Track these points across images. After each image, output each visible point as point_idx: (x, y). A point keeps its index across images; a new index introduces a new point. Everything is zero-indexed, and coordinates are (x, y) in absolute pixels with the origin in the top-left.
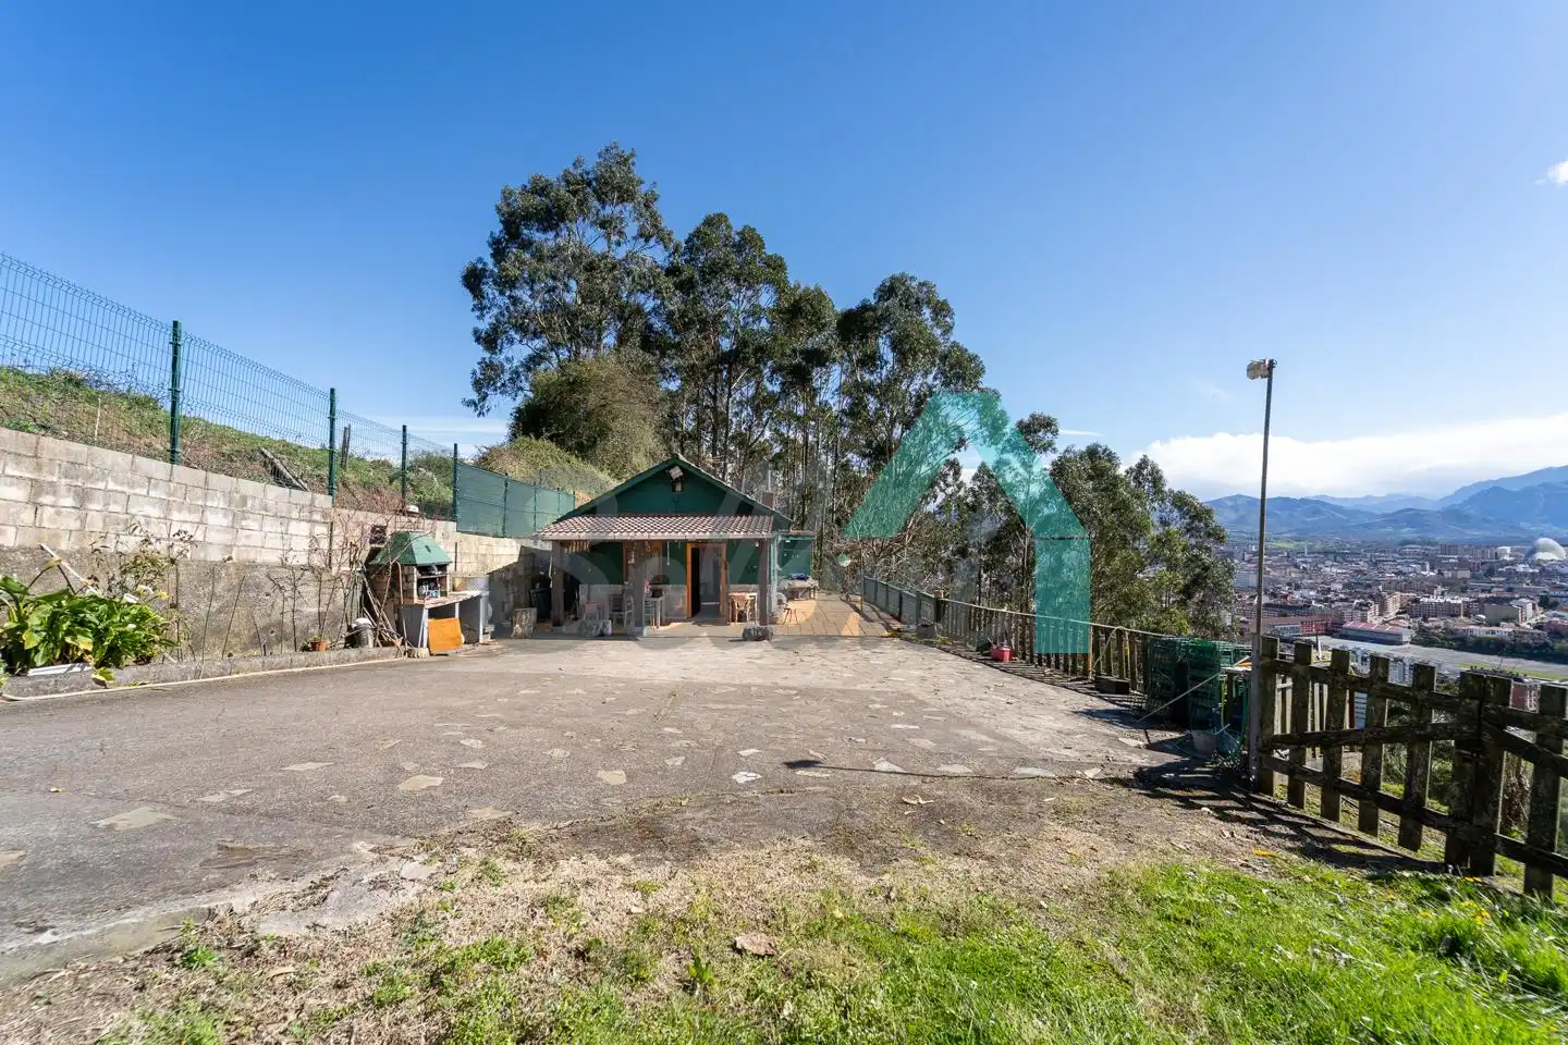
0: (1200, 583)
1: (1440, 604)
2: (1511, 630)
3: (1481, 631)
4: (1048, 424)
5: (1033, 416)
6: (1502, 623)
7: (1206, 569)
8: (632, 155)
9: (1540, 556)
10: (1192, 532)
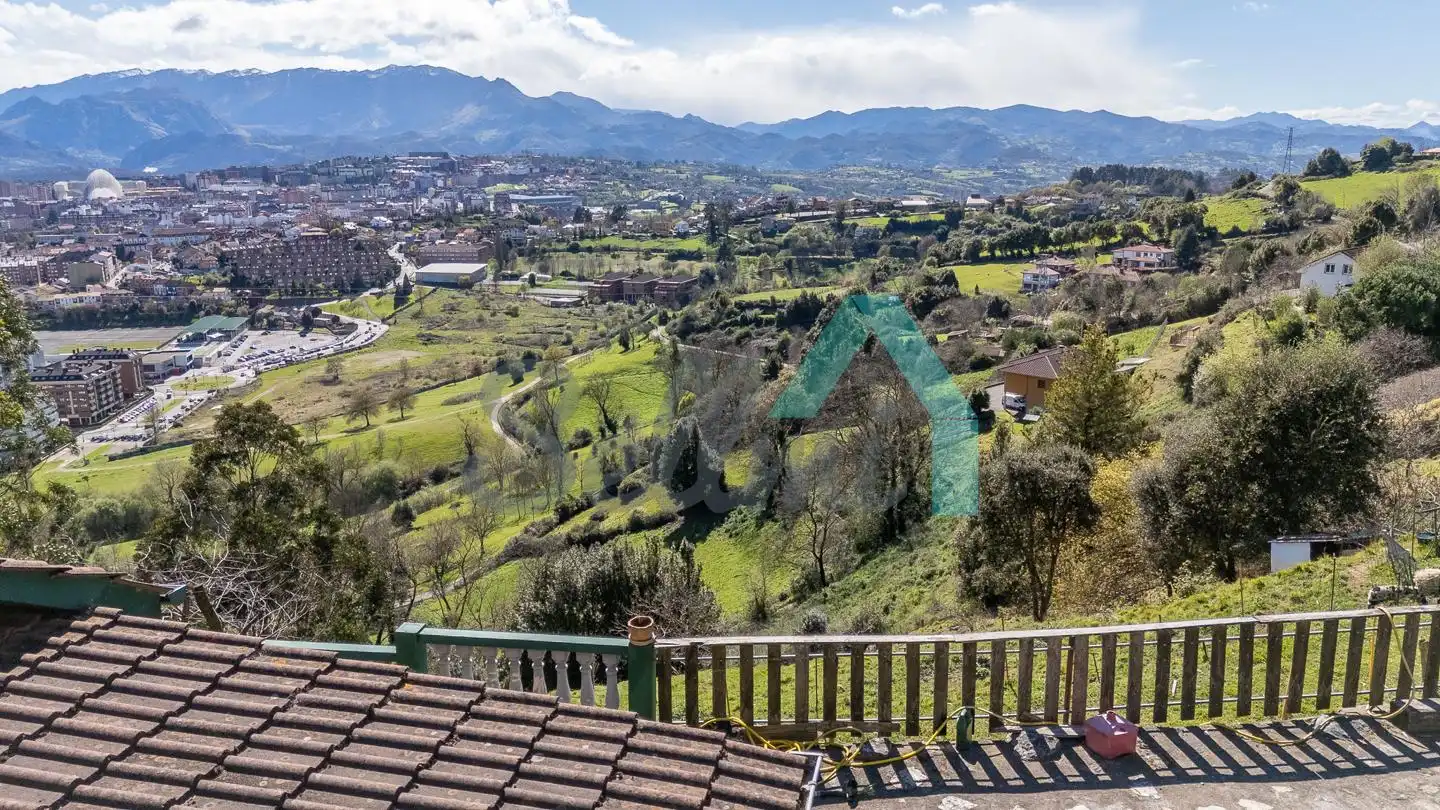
1: (13, 269)
2: (98, 294)
3: (67, 301)
6: (88, 286)
9: (97, 193)
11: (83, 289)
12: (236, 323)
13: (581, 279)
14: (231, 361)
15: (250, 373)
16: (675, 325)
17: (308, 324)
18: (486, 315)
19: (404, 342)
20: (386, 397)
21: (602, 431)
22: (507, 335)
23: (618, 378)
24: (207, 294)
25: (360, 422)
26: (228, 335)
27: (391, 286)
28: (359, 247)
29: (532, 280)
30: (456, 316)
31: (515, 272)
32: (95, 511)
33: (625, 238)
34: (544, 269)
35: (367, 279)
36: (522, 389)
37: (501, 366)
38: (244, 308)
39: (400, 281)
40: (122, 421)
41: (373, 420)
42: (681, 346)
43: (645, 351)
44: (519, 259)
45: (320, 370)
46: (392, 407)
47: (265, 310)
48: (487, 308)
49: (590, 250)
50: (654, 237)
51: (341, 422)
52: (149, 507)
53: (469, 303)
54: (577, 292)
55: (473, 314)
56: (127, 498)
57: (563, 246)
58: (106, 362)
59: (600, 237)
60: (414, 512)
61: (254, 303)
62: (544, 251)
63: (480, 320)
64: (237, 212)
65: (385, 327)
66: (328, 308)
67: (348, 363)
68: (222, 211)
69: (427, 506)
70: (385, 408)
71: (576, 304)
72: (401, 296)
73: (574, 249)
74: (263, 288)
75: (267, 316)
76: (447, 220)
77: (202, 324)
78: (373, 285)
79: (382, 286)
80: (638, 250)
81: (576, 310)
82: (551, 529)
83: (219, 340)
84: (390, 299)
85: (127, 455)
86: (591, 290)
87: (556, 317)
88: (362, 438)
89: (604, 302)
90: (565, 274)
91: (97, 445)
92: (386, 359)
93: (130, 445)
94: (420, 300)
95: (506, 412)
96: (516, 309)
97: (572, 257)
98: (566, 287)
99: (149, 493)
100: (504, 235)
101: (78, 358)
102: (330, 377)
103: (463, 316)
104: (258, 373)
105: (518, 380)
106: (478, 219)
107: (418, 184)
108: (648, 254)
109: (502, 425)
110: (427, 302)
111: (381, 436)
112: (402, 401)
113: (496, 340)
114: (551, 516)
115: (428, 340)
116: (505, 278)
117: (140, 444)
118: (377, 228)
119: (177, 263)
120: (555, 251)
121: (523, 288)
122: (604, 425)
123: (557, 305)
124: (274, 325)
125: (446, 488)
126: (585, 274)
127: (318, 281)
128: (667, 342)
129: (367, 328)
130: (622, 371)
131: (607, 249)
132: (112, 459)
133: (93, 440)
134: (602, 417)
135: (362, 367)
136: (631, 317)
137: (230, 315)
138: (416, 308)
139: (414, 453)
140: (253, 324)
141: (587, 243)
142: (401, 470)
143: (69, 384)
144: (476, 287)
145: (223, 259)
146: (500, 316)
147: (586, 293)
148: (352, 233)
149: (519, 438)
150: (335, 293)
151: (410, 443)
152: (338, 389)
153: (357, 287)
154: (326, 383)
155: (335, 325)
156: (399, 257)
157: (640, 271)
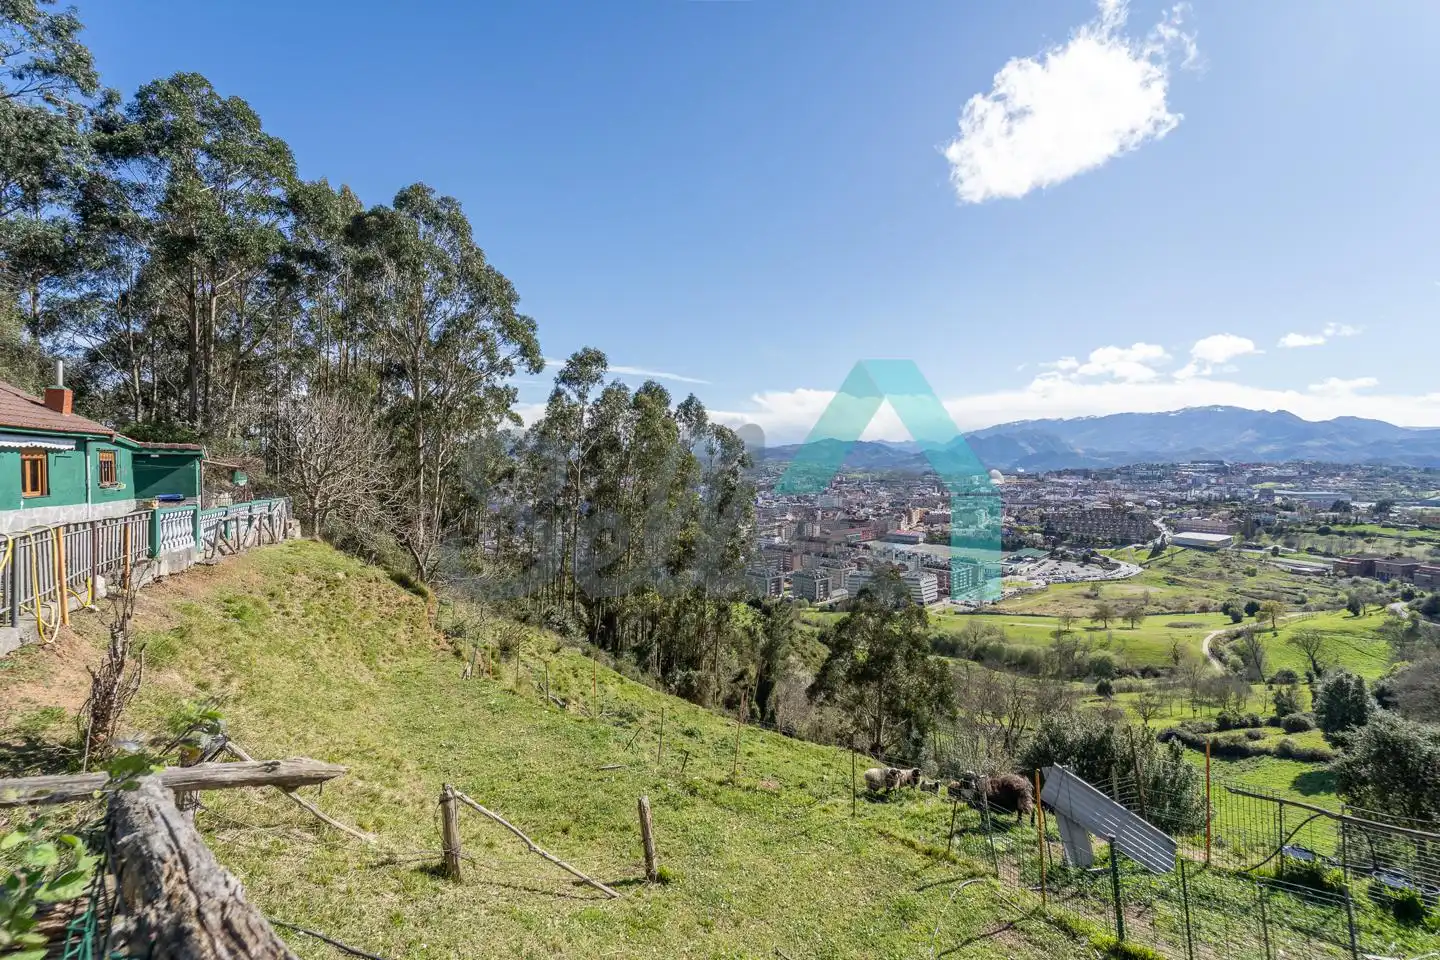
0: (726, 500)
1: (940, 515)
4: (599, 359)
5: (585, 350)
7: (734, 489)
10: (725, 459)
12: (1042, 554)
13: (1327, 555)
14: (1034, 574)
15: (1043, 583)
16: (1418, 603)
17: (1086, 560)
18: (1225, 571)
19: (1153, 580)
20: (1123, 613)
21: (1308, 675)
22: (1241, 589)
23: (1339, 637)
24: (1030, 536)
25: (1100, 624)
26: (1035, 560)
27: (1150, 544)
28: (1132, 517)
29: (1275, 552)
30: (1200, 569)
31: (1260, 544)
32: (937, 637)
33: (1383, 527)
34: (1289, 545)
35: (1133, 538)
36: (1238, 627)
37: (1225, 609)
38: (1049, 546)
39: (1158, 541)
41: (1109, 625)
42: (1423, 622)
43: (1374, 618)
44: (1265, 535)
45: (1086, 590)
46: (1125, 618)
47: (1060, 549)
48: (1228, 567)
49: (1342, 534)
50: (1422, 528)
51: (1087, 623)
52: (964, 641)
53: (1212, 563)
54: (1322, 565)
55: (1215, 570)
57: (1311, 529)
59: (1355, 524)
60: (1114, 689)
61: (1055, 544)
62: (1292, 531)
63: (1219, 574)
64: (1063, 494)
65: (1140, 569)
66: (1103, 552)
67: (1106, 588)
68: (1054, 493)
69: (1130, 690)
70: (1120, 620)
71: (1317, 574)
72: (1157, 551)
73: (1324, 532)
74: (1062, 537)
75: (1062, 552)
76: (1204, 505)
77: (1022, 553)
78: (1138, 542)
79: (1144, 543)
80: (1400, 538)
81: (1318, 579)
82: (1209, 731)
83: (1030, 562)
84: (1148, 552)
85: (964, 613)
86: (1337, 566)
87: (1294, 581)
88: (1097, 635)
89: (1351, 576)
90: (1310, 550)
91: (951, 605)
92: (1135, 590)
93: (967, 609)
94: (1172, 555)
95: (1216, 641)
96: (1255, 570)
97: (1318, 537)
98: (1309, 560)
100: (1255, 517)
102: (1093, 593)
103: (1205, 570)
104: (1048, 583)
105: (1237, 619)
106: (1235, 505)
107: (1194, 480)
108: (1412, 542)
109: (1211, 650)
110: (1176, 557)
111: (1110, 636)
112: (1134, 616)
113: (1230, 591)
114: (1214, 723)
115: (1172, 582)
116: (1250, 547)
118: (1150, 507)
119: (1018, 519)
120: (1304, 531)
121: (1265, 556)
122: (1312, 672)
123: (1299, 573)
124: (1065, 558)
125: (1148, 683)
126: (1333, 552)
127: (1099, 535)
128: (1405, 615)
129: (1125, 568)
130: (1344, 632)
131: (1362, 535)
132: (956, 613)
134: (1310, 665)
135: (1117, 592)
136: (1379, 592)
137: (1040, 549)
138: (1167, 560)
139: (1132, 651)
140: (1051, 557)
141: (1339, 528)
142: (1117, 661)
143: (945, 572)
144: (1222, 551)
145: (1042, 518)
146: (1239, 575)
147: (1331, 567)
148: (1132, 508)
149: (1225, 662)
150: (1109, 544)
151: (1132, 645)
152: (1096, 602)
153: (1126, 542)
154: (1087, 597)
155: (1105, 563)
156: (1162, 525)
157: (1399, 555)
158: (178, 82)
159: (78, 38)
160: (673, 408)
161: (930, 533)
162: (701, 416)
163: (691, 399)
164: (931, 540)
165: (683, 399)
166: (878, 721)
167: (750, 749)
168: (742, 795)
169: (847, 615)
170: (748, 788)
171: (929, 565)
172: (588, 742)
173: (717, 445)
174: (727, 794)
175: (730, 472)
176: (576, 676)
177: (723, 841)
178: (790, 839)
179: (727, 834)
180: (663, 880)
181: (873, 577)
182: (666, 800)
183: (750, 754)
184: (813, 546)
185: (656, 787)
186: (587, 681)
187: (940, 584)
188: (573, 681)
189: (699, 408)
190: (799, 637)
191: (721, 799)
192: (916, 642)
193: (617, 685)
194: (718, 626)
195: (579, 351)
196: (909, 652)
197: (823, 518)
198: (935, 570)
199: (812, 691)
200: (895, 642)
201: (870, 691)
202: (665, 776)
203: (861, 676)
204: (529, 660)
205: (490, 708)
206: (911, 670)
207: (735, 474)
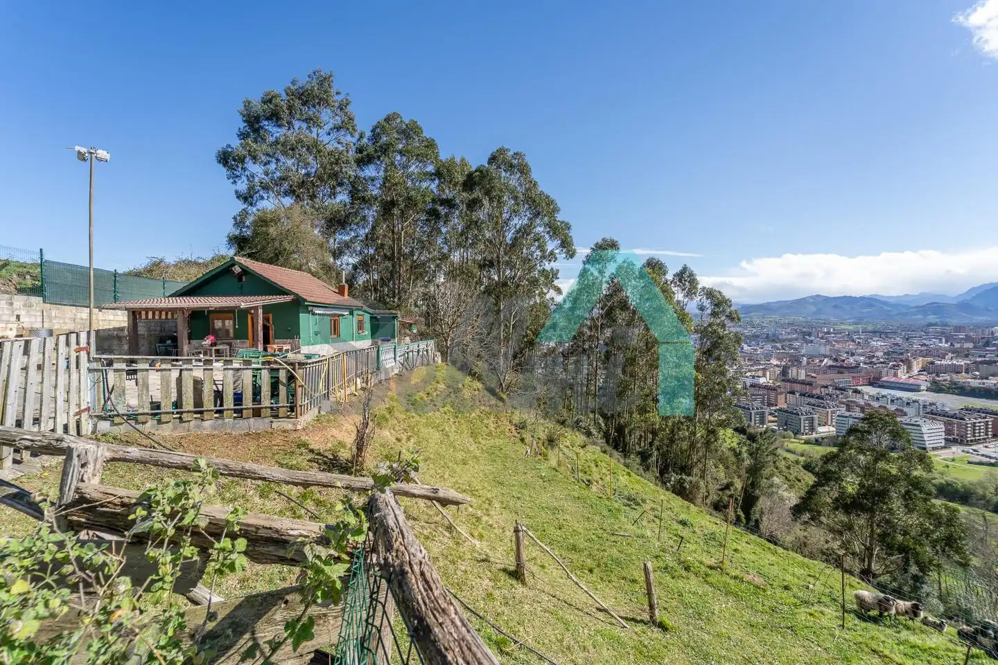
0: (715, 346)
1: (949, 365)
3: (975, 383)
4: (613, 245)
5: (603, 239)
6: (991, 378)
7: (722, 338)
8: (330, 76)
10: (714, 314)
11: (987, 379)
32: (944, 482)
40: (986, 447)
52: (981, 491)
56: (966, 483)
58: (983, 415)
85: (981, 463)
91: (964, 454)
93: (985, 460)
99: (981, 484)
101: (967, 410)
117: (993, 461)
132: (969, 463)
133: (963, 451)
143: (956, 421)
158: (387, 120)
159: (349, 109)
160: (669, 277)
161: (934, 382)
162: (693, 282)
163: (685, 269)
164: (936, 388)
165: (678, 269)
166: (869, 550)
167: (735, 546)
168: (728, 580)
169: (835, 450)
170: (735, 578)
171: (933, 413)
172: (605, 513)
173: (707, 303)
174: (715, 577)
175: (718, 325)
176: (597, 466)
177: (713, 613)
178: (774, 628)
179: (717, 608)
180: (663, 627)
181: (864, 419)
182: (666, 568)
183: (736, 550)
184: (797, 387)
185: (657, 557)
186: (604, 471)
187: (948, 432)
188: (594, 469)
189: (691, 275)
190: (783, 462)
191: (709, 579)
192: (916, 484)
193: (626, 477)
194: (708, 444)
195: (600, 241)
196: (907, 492)
197: (808, 363)
198: (939, 418)
199: (797, 510)
200: (893, 480)
201: (861, 521)
202: (663, 551)
203: (848, 505)
204: (565, 450)
205: (542, 478)
206: (910, 510)
207: (724, 326)
